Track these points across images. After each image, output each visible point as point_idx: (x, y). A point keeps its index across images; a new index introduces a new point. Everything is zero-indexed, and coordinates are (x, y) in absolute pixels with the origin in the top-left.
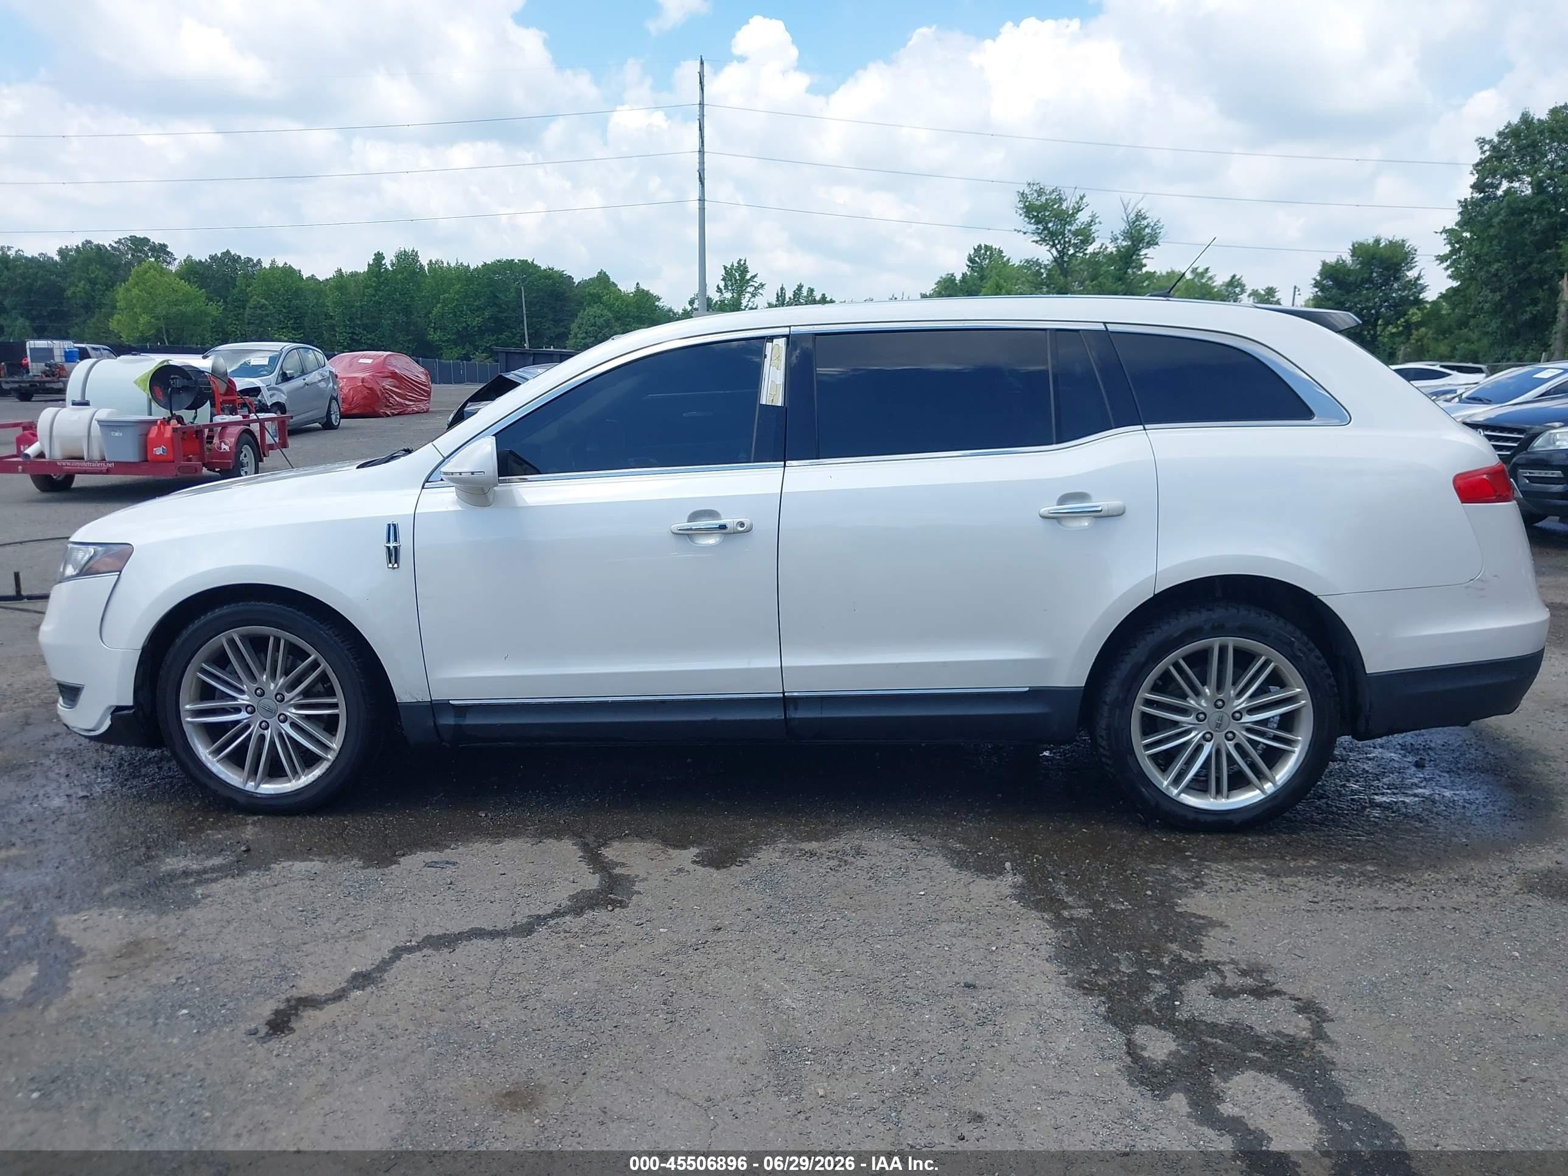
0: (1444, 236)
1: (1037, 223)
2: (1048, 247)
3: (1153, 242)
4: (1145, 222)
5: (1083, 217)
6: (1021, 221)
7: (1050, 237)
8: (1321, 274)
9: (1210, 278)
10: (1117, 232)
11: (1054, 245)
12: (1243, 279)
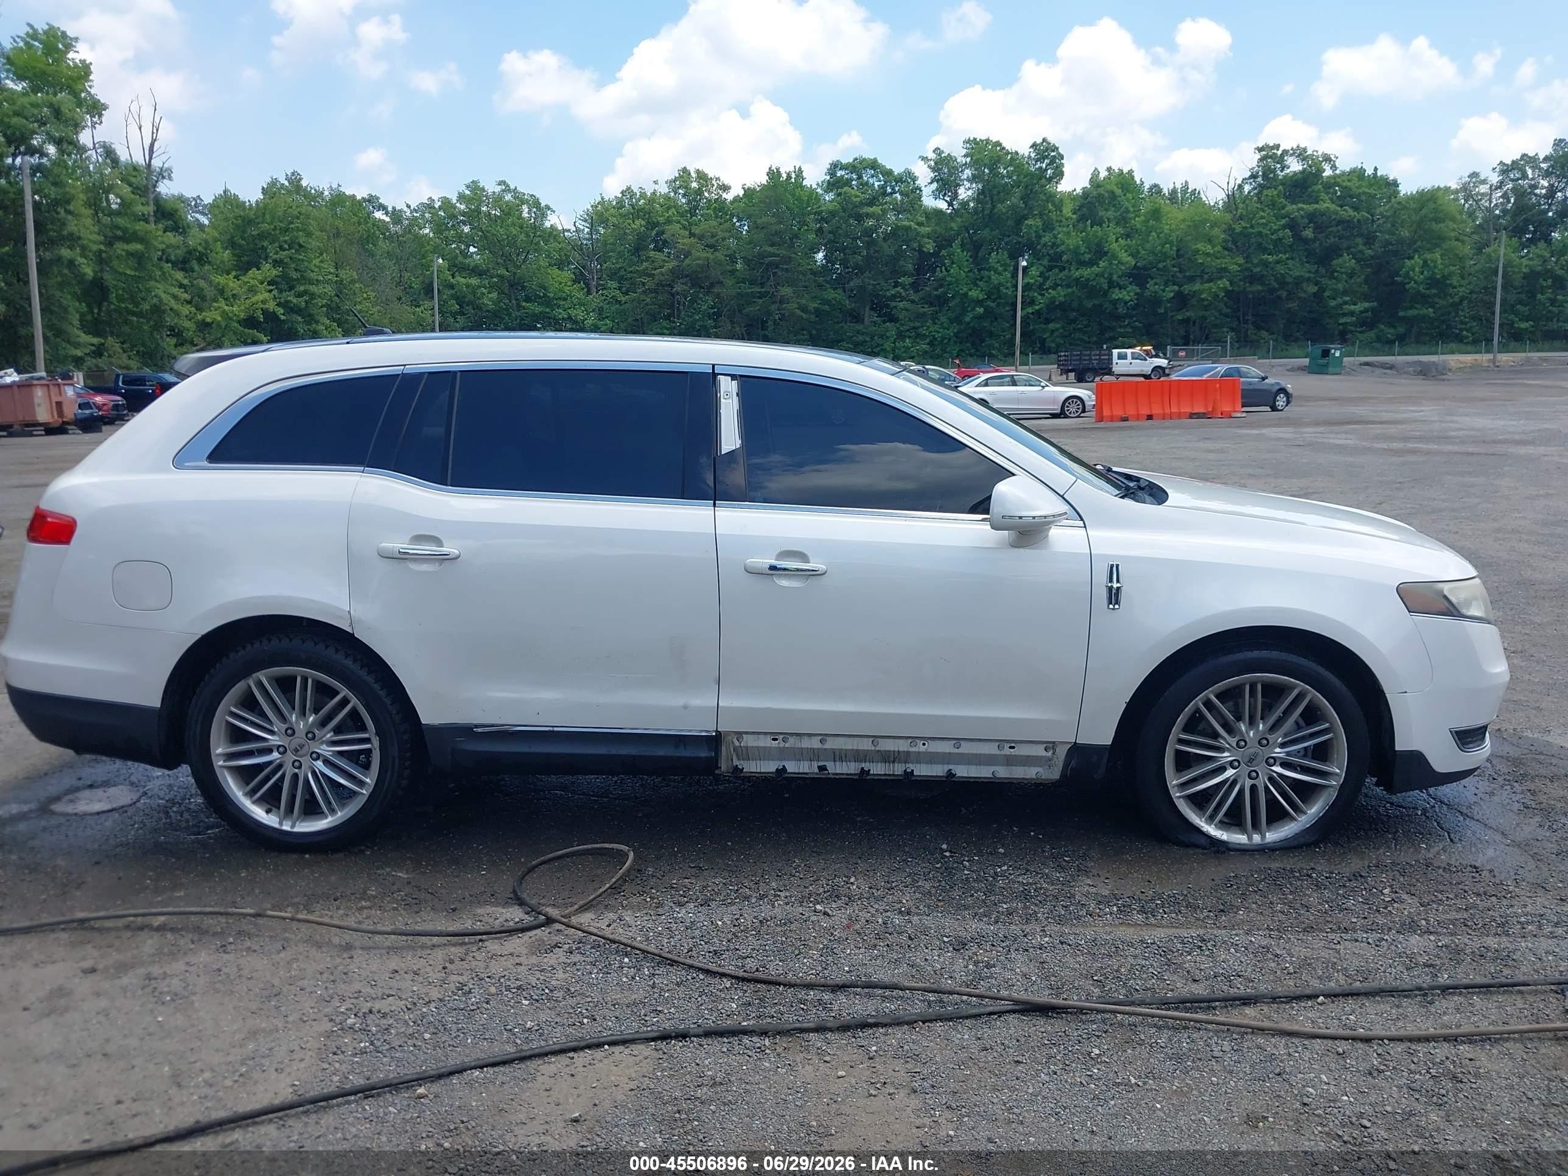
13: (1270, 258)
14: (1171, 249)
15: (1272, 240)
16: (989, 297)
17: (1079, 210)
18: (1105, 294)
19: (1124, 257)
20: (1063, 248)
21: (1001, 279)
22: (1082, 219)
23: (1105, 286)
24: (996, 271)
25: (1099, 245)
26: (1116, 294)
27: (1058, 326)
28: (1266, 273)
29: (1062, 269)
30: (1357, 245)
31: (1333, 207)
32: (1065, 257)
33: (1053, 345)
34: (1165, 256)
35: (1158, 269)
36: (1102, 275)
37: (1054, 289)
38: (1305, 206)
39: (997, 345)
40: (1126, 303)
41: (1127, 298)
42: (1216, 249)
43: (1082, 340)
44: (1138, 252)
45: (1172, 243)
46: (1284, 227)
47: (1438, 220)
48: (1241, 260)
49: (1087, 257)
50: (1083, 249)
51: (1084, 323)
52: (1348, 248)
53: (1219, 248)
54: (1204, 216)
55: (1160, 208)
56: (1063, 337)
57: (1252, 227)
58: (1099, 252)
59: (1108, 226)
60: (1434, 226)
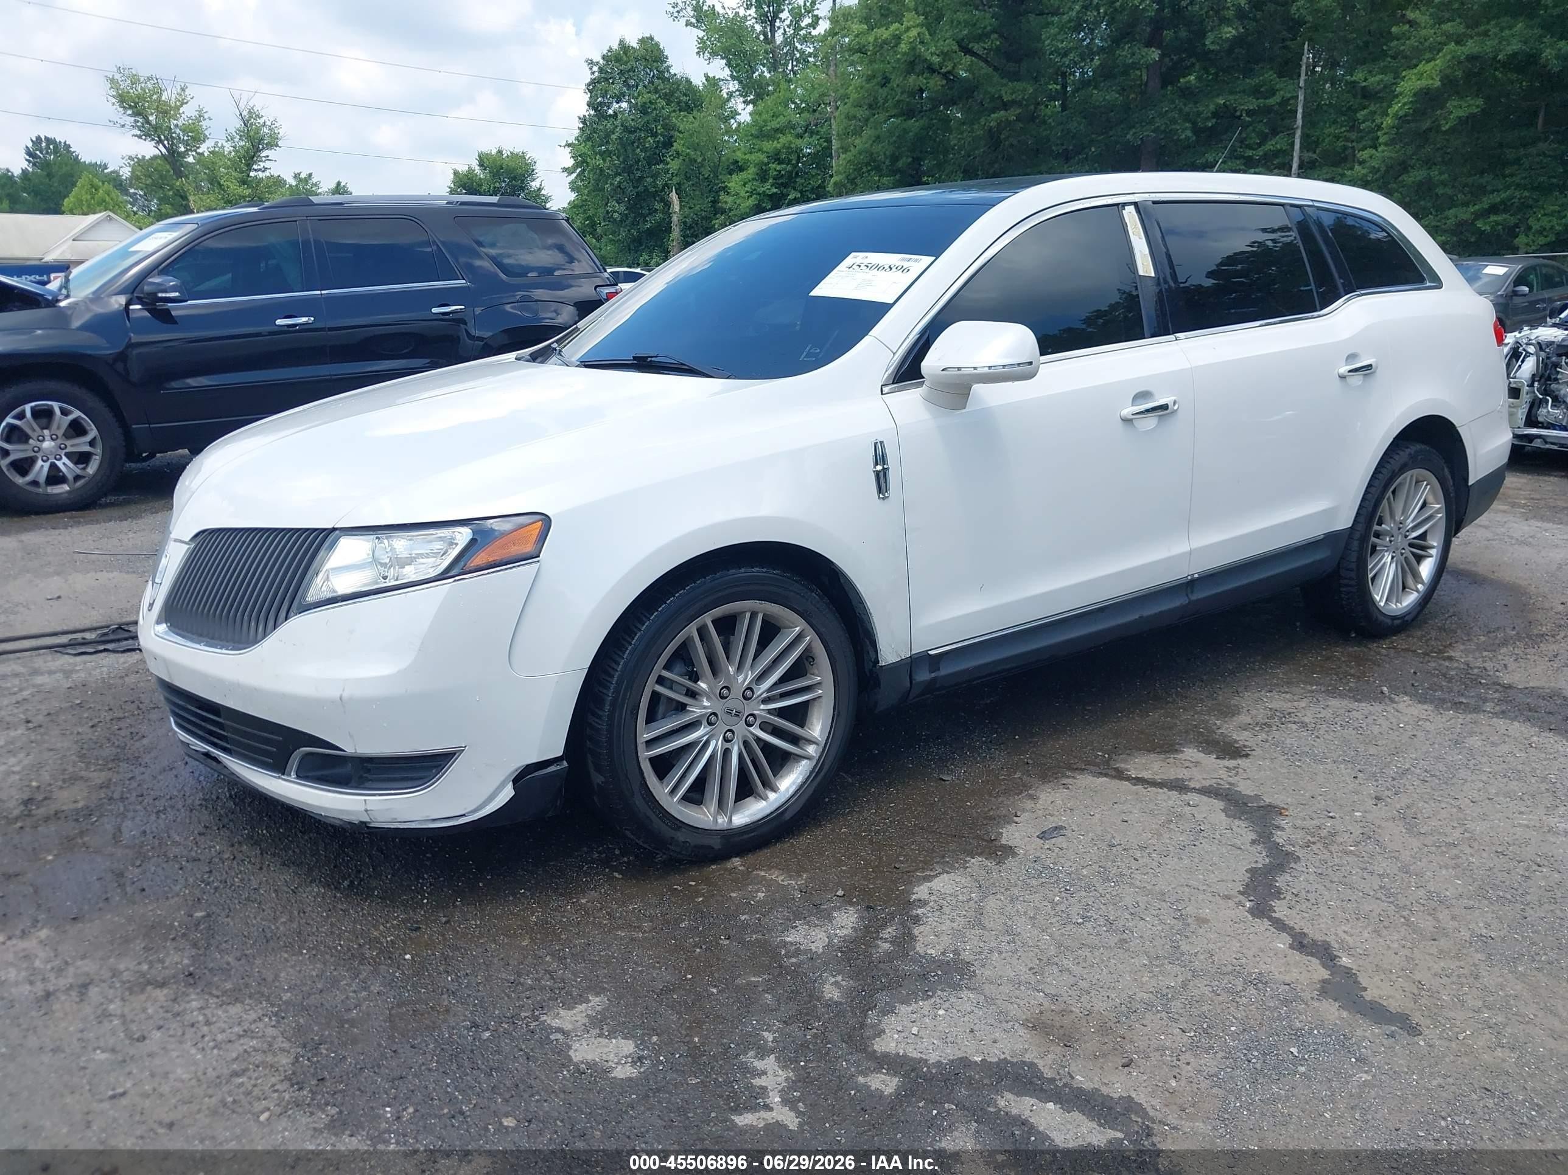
0: (569, 149)
1: (135, 114)
2: (153, 143)
3: (273, 144)
4: (261, 121)
5: (188, 111)
6: (113, 110)
7: (151, 132)
8: (454, 183)
9: (316, 185)
10: (233, 131)
11: (160, 141)
12: (348, 186)
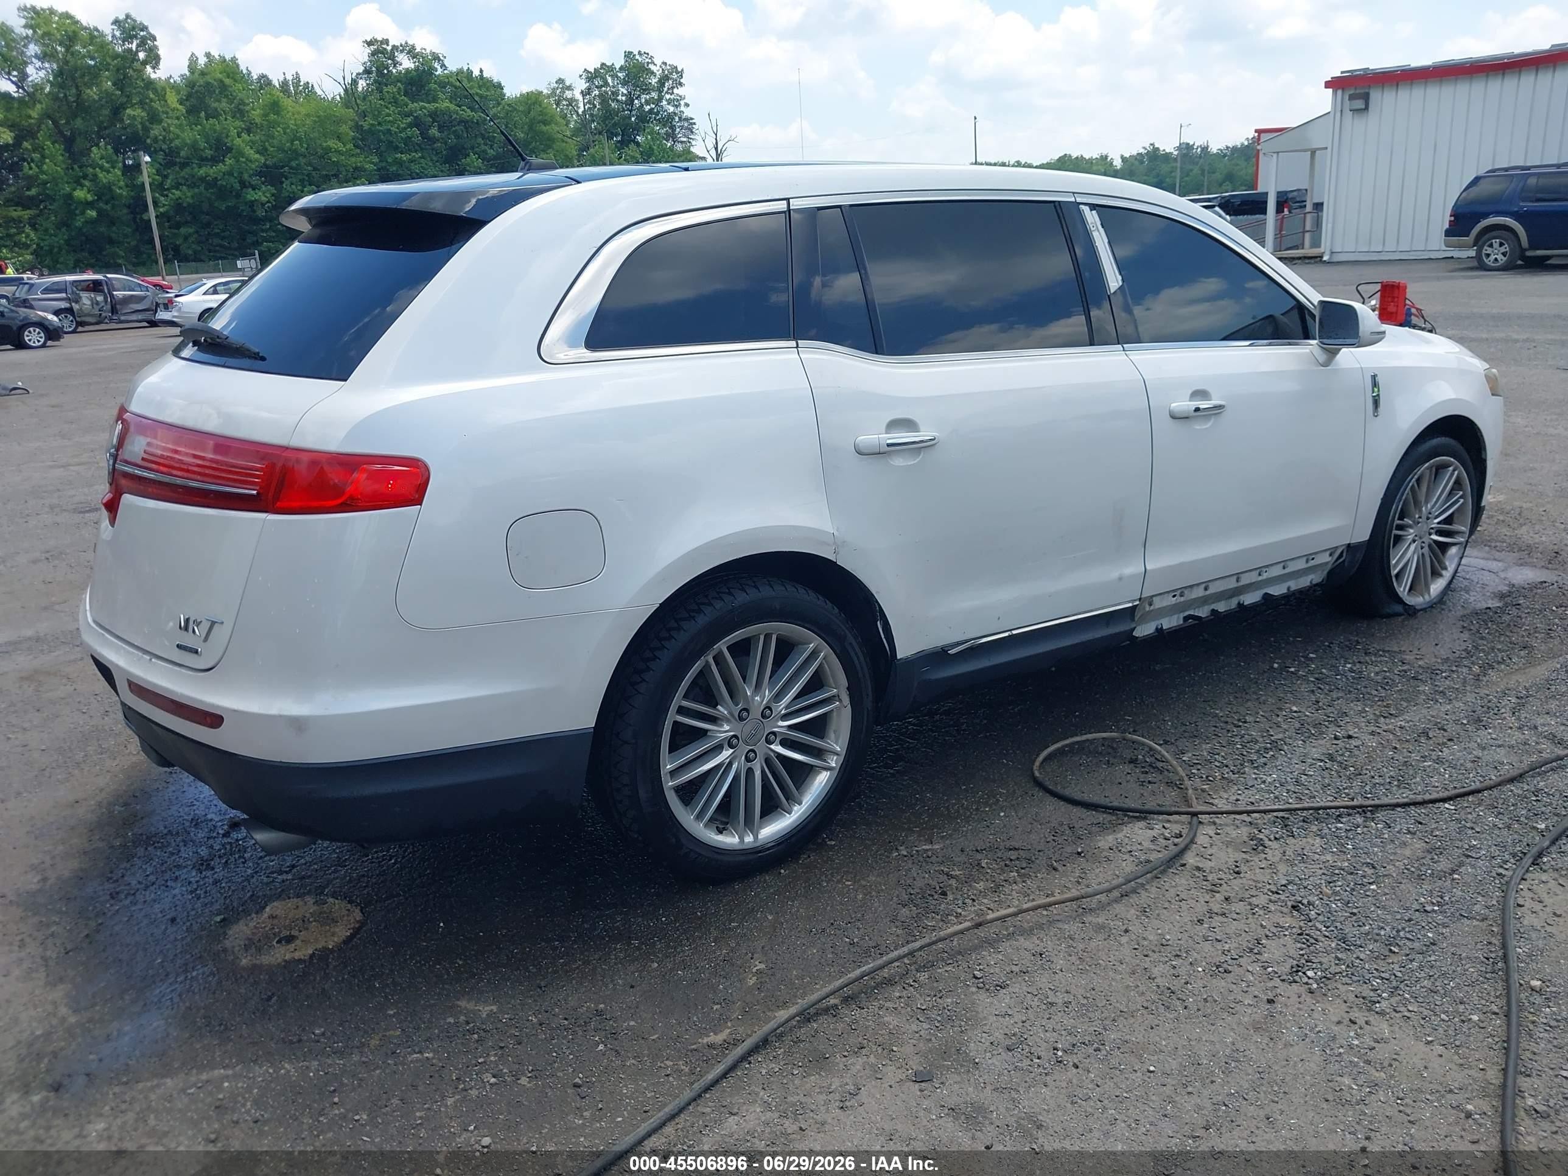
13: (404, 157)
14: (301, 145)
15: (402, 138)
16: (99, 199)
17: (187, 100)
18: (238, 196)
19: (250, 152)
20: (177, 142)
21: (110, 177)
22: (192, 111)
23: (237, 186)
24: (102, 168)
25: (218, 141)
26: (251, 195)
27: (191, 230)
28: (401, 172)
29: (183, 165)
30: (479, 144)
31: (452, 107)
32: (183, 153)
33: (190, 252)
34: (296, 154)
35: (291, 168)
36: (230, 173)
37: (177, 188)
38: (427, 105)
39: (122, 253)
40: (263, 205)
41: (264, 199)
42: (348, 147)
43: (221, 246)
44: (266, 150)
45: (300, 139)
46: (410, 125)
47: (545, 123)
48: (376, 160)
49: (209, 153)
50: (202, 145)
51: (221, 227)
52: (472, 148)
53: (350, 146)
54: (328, 111)
55: (279, 101)
56: (199, 242)
57: (380, 124)
58: (221, 149)
59: (226, 119)
60: (544, 128)
